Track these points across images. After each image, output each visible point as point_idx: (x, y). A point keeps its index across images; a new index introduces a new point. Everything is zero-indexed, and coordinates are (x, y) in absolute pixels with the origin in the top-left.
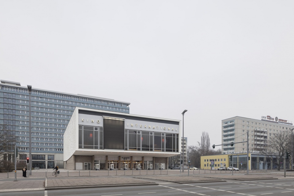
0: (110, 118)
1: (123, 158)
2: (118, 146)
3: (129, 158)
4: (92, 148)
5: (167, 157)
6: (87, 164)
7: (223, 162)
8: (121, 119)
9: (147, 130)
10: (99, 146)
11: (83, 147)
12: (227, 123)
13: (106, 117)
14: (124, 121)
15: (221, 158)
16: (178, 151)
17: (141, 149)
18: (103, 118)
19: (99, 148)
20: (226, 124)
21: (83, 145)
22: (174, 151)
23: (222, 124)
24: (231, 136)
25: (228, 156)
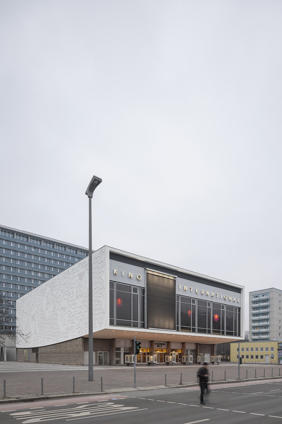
0: (156, 272)
1: (156, 344)
2: (167, 324)
3: (165, 345)
4: (128, 325)
5: (214, 344)
6: (102, 353)
7: (270, 352)
8: (171, 277)
9: (204, 298)
10: (139, 322)
11: (115, 323)
12: (257, 297)
13: (151, 271)
14: (175, 281)
15: (267, 347)
16: (239, 336)
17: (196, 330)
18: (146, 271)
19: (139, 325)
20: (257, 299)
21: (115, 319)
22: (236, 335)
23: (250, 298)
24: (263, 315)
25: (277, 344)
